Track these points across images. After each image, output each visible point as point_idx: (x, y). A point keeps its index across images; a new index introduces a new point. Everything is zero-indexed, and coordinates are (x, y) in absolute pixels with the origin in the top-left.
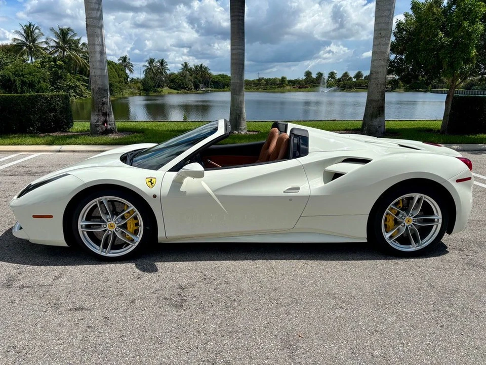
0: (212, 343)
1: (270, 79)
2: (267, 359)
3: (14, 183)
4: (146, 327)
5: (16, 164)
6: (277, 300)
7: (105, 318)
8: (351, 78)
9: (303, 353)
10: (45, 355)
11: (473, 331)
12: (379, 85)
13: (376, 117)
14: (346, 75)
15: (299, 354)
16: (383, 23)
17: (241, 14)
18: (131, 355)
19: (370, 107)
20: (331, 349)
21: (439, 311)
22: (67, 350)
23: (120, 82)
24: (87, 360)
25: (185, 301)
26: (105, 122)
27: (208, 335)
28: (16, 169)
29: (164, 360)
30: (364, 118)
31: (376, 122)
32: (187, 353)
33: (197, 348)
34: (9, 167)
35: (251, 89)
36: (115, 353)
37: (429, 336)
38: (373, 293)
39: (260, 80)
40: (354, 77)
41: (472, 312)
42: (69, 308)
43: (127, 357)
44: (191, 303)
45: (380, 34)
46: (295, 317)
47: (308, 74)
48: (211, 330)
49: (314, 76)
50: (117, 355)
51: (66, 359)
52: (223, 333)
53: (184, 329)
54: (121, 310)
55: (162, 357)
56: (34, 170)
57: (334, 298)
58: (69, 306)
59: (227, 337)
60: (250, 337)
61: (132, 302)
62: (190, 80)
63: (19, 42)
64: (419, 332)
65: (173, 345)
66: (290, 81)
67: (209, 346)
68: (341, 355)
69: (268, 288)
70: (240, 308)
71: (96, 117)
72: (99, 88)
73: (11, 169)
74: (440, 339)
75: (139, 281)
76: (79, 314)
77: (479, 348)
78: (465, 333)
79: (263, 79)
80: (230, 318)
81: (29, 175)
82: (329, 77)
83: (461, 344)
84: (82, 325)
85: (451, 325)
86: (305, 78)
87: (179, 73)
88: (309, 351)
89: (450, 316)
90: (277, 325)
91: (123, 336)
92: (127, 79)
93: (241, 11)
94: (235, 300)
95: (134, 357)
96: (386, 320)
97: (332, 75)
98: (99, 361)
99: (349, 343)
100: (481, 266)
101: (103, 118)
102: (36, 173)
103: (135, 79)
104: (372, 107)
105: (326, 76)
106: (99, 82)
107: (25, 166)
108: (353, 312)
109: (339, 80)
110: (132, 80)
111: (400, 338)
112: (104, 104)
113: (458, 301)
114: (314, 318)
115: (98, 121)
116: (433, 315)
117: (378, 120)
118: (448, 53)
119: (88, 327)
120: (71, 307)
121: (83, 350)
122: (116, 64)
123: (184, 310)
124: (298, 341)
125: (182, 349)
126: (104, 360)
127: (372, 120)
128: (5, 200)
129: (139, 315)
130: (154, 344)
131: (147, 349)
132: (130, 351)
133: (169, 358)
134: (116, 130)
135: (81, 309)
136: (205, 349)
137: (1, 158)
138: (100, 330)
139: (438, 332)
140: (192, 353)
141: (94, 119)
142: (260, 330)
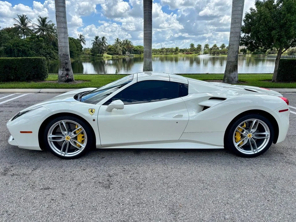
0: (127, 210)
1: (168, 49)
2: (160, 220)
3: (11, 112)
4: (87, 200)
5: (13, 100)
6: (168, 184)
7: (62, 194)
8: (218, 48)
9: (182, 217)
10: (25, 216)
11: (287, 204)
12: (234, 52)
13: (232, 72)
14: (215, 46)
15: (180, 217)
16: (237, 14)
17: (150, 9)
18: (77, 217)
19: (229, 66)
20: (199, 214)
21: (267, 191)
22: (38, 214)
23: (77, 50)
24: (50, 219)
25: (111, 184)
26: (67, 74)
27: (124, 205)
28: (13, 103)
29: (97, 220)
30: (225, 73)
31: (232, 75)
32: (112, 216)
33: (118, 213)
34: (8, 102)
35: (157, 54)
36: (68, 216)
37: (260, 207)
38: (227, 180)
39: (162, 49)
40: (220, 47)
41: (287, 192)
42: (41, 188)
43: (74, 218)
44: (115, 185)
45: (235, 21)
46: (178, 194)
47: (192, 45)
48: (127, 202)
49: (196, 46)
50: (69, 217)
51: (38, 219)
52: (134, 204)
53: (110, 201)
54: (72, 189)
55: (96, 218)
56: (24, 104)
57: (203, 183)
58: (41, 187)
59: (136, 206)
60: (150, 207)
61: (79, 184)
62: (120, 49)
63: (17, 26)
64: (254, 204)
65: (103, 211)
66: (181, 50)
67: (125, 212)
68: (206, 218)
69: (162, 176)
70: (145, 189)
71: (62, 72)
72: (63, 54)
73: (10, 103)
74: (267, 209)
75: (84, 172)
76: (46, 192)
77: (291, 214)
78: (283, 205)
79: (164, 48)
80: (139, 195)
81: (20, 107)
82: (205, 47)
83: (279, 211)
84: (48, 199)
85: (274, 200)
87: (113, 45)
88: (186, 216)
89: (273, 194)
90: (167, 199)
91: (73, 205)
92: (82, 49)
93: (150, 7)
94: (142, 184)
95: (79, 218)
96: (234, 196)
97: (207, 46)
98: (58, 220)
99: (211, 210)
100: (294, 164)
101: (65, 72)
102: (25, 105)
103: (87, 49)
104: (230, 66)
106: (64, 50)
107: (18, 101)
108: (214, 191)
109: (211, 49)
110: (85, 49)
111: (242, 208)
112: (66, 63)
113: (279, 185)
114: (190, 195)
115: (63, 74)
116: (263, 194)
117: (233, 73)
118: (277, 33)
119: (52, 199)
120: (42, 187)
121: (48, 214)
122: (75, 39)
123: (111, 190)
124: (180, 209)
125: (108, 214)
126: (60, 220)
127: (230, 74)
128: (5, 122)
129: (83, 192)
130: (92, 210)
131: (87, 214)
132: (76, 215)
133: (100, 219)
134: (74, 79)
135: (48, 188)
136: (122, 213)
137: (4, 96)
138: (59, 202)
139: (266, 204)
140: (114, 216)
141: (61, 73)
142: (157, 202)
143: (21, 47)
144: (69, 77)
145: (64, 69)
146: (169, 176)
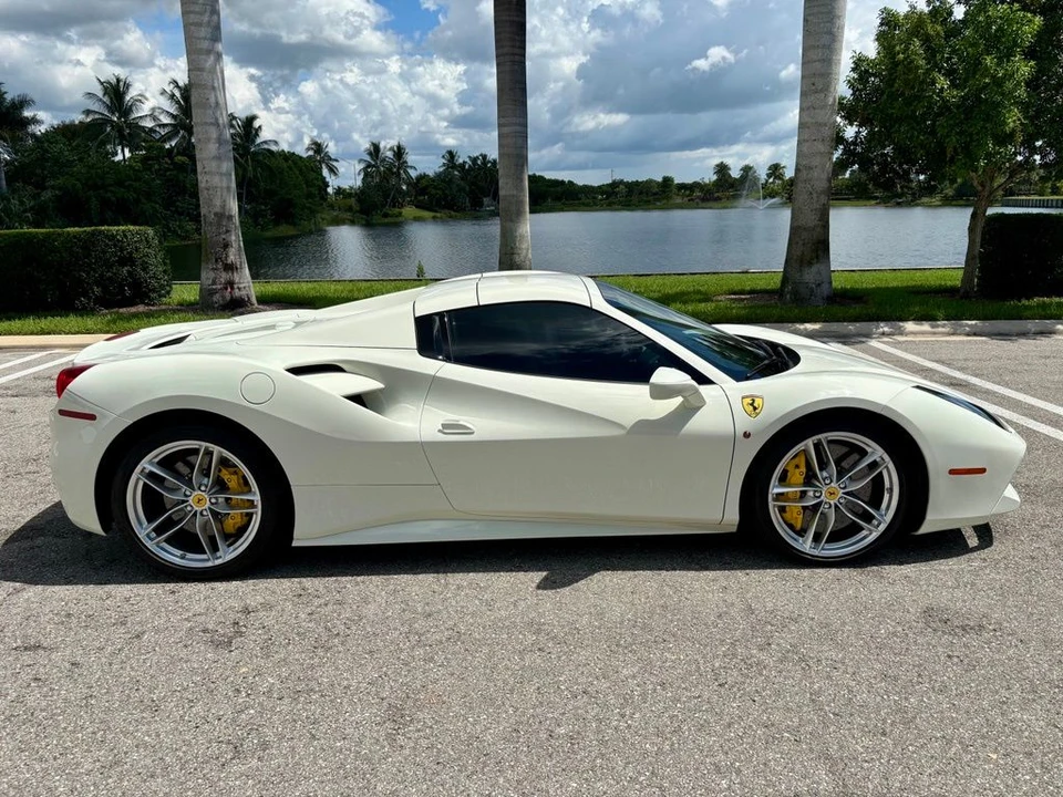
0: (252, 711)
1: (637, 183)
3: (14, 412)
4: (143, 681)
5: (35, 373)
6: (420, 635)
7: (72, 664)
13: (810, 264)
15: (410, 731)
16: (819, 61)
19: (798, 244)
21: (735, 656)
23: (310, 196)
25: (241, 634)
26: (230, 283)
27: (252, 697)
28: (30, 383)
29: (146, 738)
30: (785, 268)
31: (810, 275)
32: (197, 727)
33: (220, 719)
34: (18, 379)
35: (595, 204)
36: (63, 725)
37: (685, 702)
38: (622, 623)
39: (615, 184)
42: (15, 646)
44: (253, 638)
45: (813, 85)
46: (439, 666)
47: (722, 169)
48: (263, 688)
49: (735, 173)
50: (65, 728)
52: (284, 693)
53: (212, 685)
54: (109, 650)
55: (147, 733)
57: (538, 632)
58: (16, 642)
59: (286, 701)
60: (331, 701)
61: (138, 636)
62: (461, 189)
63: (97, 116)
64: (669, 694)
65: (177, 714)
66: (682, 187)
67: (244, 716)
69: (415, 612)
70: (341, 649)
71: (212, 274)
73: (20, 382)
74: (704, 708)
75: (169, 598)
76: (27, 658)
78: (763, 697)
79: (621, 182)
80: (312, 667)
82: (769, 176)
83: (739, 717)
84: (25, 676)
85: (743, 683)
86: (715, 177)
87: (438, 175)
89: (750, 666)
90: (396, 681)
91: (91, 696)
92: (323, 190)
94: (338, 635)
96: (617, 672)
97: (775, 170)
99: (518, 713)
101: (224, 276)
103: (345, 190)
104: (801, 243)
105: (762, 174)
108: (560, 657)
109: (792, 182)
110: (339, 191)
111: (624, 705)
112: (226, 246)
113: (785, 639)
114: (475, 669)
115: (214, 283)
116: (717, 665)
117: (814, 269)
119: (36, 679)
120: (19, 643)
122: (301, 158)
123: (231, 651)
124: (421, 709)
125: (190, 721)
126: (38, 735)
127: (801, 270)
129: (138, 660)
130: (142, 711)
131: (125, 720)
133: (159, 735)
134: (254, 300)
135: (37, 647)
136: (234, 720)
137: (9, 361)
138: (53, 686)
139: (706, 695)
140: (206, 726)
141: (208, 279)
142: (357, 689)
143: (111, 192)
144: (237, 293)
145: (220, 265)
146: (439, 612)
